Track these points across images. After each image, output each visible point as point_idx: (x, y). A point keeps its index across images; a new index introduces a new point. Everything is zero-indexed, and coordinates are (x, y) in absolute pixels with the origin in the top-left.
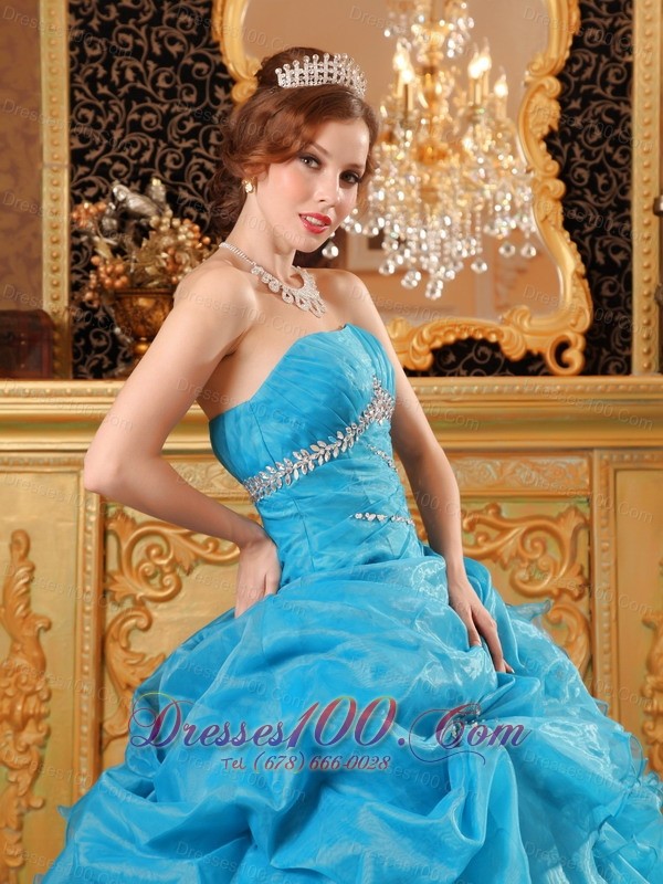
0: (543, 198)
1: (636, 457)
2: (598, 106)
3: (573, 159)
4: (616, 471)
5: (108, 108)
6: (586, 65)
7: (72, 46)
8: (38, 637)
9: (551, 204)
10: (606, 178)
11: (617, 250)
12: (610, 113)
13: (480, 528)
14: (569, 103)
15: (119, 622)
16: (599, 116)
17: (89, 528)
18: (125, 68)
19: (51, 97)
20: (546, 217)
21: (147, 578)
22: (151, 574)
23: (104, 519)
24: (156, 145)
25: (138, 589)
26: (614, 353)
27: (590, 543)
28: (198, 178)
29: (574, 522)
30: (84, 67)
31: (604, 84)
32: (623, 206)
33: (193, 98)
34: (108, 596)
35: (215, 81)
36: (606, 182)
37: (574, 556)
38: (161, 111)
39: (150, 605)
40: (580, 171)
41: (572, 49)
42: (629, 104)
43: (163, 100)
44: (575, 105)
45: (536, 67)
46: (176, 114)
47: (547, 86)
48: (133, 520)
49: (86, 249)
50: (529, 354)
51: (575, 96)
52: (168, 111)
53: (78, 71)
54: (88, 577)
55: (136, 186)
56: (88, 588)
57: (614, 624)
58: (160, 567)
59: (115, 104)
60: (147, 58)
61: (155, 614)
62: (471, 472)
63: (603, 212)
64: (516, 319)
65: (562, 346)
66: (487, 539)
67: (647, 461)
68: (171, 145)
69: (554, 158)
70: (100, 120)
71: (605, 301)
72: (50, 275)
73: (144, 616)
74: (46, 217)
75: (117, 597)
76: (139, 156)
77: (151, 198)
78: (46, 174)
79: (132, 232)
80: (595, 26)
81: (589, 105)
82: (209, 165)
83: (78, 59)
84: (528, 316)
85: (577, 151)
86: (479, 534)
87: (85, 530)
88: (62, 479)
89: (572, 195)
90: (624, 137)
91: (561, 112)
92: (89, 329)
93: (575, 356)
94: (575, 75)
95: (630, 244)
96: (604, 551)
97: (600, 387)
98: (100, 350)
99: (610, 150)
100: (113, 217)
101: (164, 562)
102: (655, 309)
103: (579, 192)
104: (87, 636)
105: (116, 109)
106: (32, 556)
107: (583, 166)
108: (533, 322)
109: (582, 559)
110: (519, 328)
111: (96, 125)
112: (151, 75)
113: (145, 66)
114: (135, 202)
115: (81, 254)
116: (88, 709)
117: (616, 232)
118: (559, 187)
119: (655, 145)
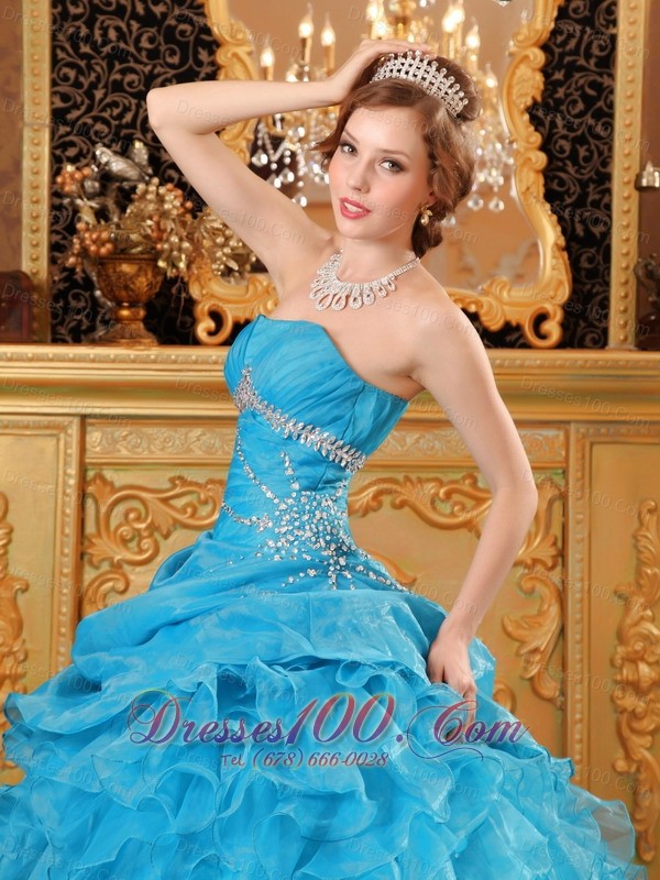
0: (525, 170)
1: (612, 431)
2: (581, 77)
3: (555, 130)
4: (592, 444)
5: (90, 67)
6: (570, 36)
7: (54, 4)
8: (15, 599)
9: (532, 175)
10: (587, 150)
11: (596, 221)
12: (593, 85)
13: (456, 497)
14: (553, 74)
15: (96, 584)
16: (582, 87)
17: (68, 491)
18: (108, 27)
19: (33, 55)
20: (528, 189)
21: (125, 542)
22: (129, 537)
23: (83, 481)
24: (139, 106)
25: (115, 552)
26: (591, 325)
27: (565, 513)
29: (549, 493)
30: (66, 25)
31: (588, 56)
32: (604, 178)
33: (175, 60)
34: (86, 558)
35: (199, 42)
36: (587, 154)
37: (548, 526)
38: (144, 72)
39: (127, 568)
40: (562, 142)
41: (557, 19)
42: (612, 76)
43: (145, 60)
44: (559, 76)
45: (520, 38)
46: (159, 75)
47: (532, 57)
48: (111, 484)
49: (67, 209)
50: (507, 324)
51: (558, 67)
52: (151, 72)
53: (60, 29)
54: (66, 539)
55: (117, 147)
56: (66, 551)
57: (586, 595)
58: (138, 530)
59: (97, 64)
60: (130, 18)
61: (132, 577)
62: (449, 442)
63: (584, 185)
64: (496, 290)
65: (541, 318)
66: (463, 508)
67: (622, 435)
69: (536, 130)
70: (82, 79)
71: (583, 273)
72: (30, 235)
73: (122, 579)
74: (26, 176)
75: (95, 560)
76: (120, 116)
77: (133, 161)
78: (27, 134)
79: (114, 194)
81: (573, 76)
83: (60, 18)
84: (508, 287)
85: (560, 122)
86: (456, 503)
87: (64, 493)
88: (41, 442)
89: (552, 166)
90: (605, 109)
91: (546, 84)
92: (67, 290)
93: (553, 328)
94: (559, 46)
95: (610, 217)
96: (579, 522)
97: (580, 363)
98: (78, 312)
99: (591, 121)
100: (95, 180)
101: (143, 526)
102: (633, 281)
103: (560, 164)
104: (64, 598)
105: (98, 69)
106: (10, 518)
107: (564, 137)
108: (513, 293)
109: (556, 530)
110: (499, 299)
111: (77, 85)
112: (134, 36)
113: (129, 26)
114: (118, 165)
117: (596, 204)
118: (541, 159)
119: (637, 116)
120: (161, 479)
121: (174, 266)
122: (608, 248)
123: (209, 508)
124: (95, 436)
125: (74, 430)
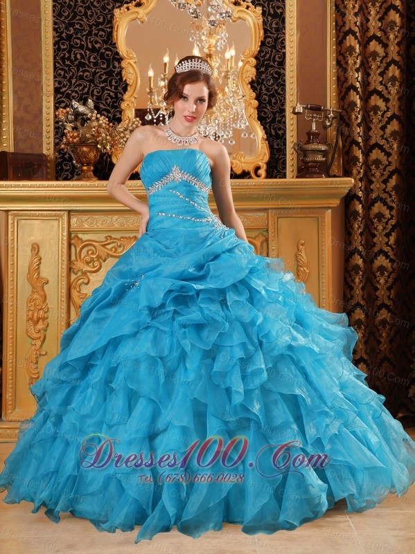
0: (249, 107)
1: (286, 212)
2: (272, 70)
3: (262, 92)
4: (278, 218)
5: (70, 70)
6: (267, 53)
7: (54, 45)
8: (43, 287)
9: (252, 110)
10: (275, 99)
11: (280, 129)
12: (276, 73)
14: (260, 69)
15: (76, 281)
16: (272, 74)
17: (64, 242)
18: (77, 53)
19: (46, 66)
20: (251, 115)
21: (88, 263)
22: (89, 261)
23: (70, 238)
24: (90, 85)
25: (84, 267)
26: (279, 172)
27: (268, 248)
28: (107, 99)
29: (262, 239)
30: (60, 53)
31: (274, 61)
32: (282, 111)
33: (105, 66)
34: (72, 270)
36: (275, 101)
38: (92, 71)
39: (88, 274)
40: (265, 96)
41: (261, 46)
42: (284, 69)
43: (92, 67)
44: (262, 69)
45: (246, 54)
46: (98, 72)
47: (251, 62)
48: (81, 239)
49: (61, 128)
50: (244, 171)
51: (262, 66)
52: (95, 71)
53: (57, 55)
54: (63, 262)
55: (82, 102)
56: (63, 267)
58: (93, 258)
60: (86, 49)
61: (91, 278)
63: (274, 114)
64: (239, 157)
65: (258, 168)
67: (290, 214)
68: (96, 86)
69: (254, 91)
70: (66, 75)
71: (275, 150)
72: (46, 140)
73: (86, 278)
74: (44, 115)
75: (75, 271)
76: (83, 90)
77: (88, 107)
78: (44, 98)
79: (80, 121)
80: (269, 37)
81: (268, 69)
82: (112, 94)
83: (57, 50)
84: (244, 156)
85: (264, 89)
87: (62, 243)
88: (52, 222)
89: (261, 106)
90: (282, 82)
91: (257, 72)
92: (62, 162)
93: (262, 172)
94: (262, 57)
95: (285, 127)
98: (67, 171)
99: (276, 88)
100: (72, 115)
101: (95, 256)
102: (295, 154)
103: (264, 105)
105: (73, 70)
106: (40, 254)
107: (266, 94)
108: (246, 158)
110: (240, 161)
111: (65, 77)
112: (88, 57)
113: (85, 53)
114: (81, 109)
115: (59, 131)
116: (64, 315)
117: (279, 122)
118: (256, 103)
119: (295, 86)
120: (101, 237)
121: (105, 148)
122: (285, 139)
123: (122, 249)
124: (74, 220)
125: (65, 217)
